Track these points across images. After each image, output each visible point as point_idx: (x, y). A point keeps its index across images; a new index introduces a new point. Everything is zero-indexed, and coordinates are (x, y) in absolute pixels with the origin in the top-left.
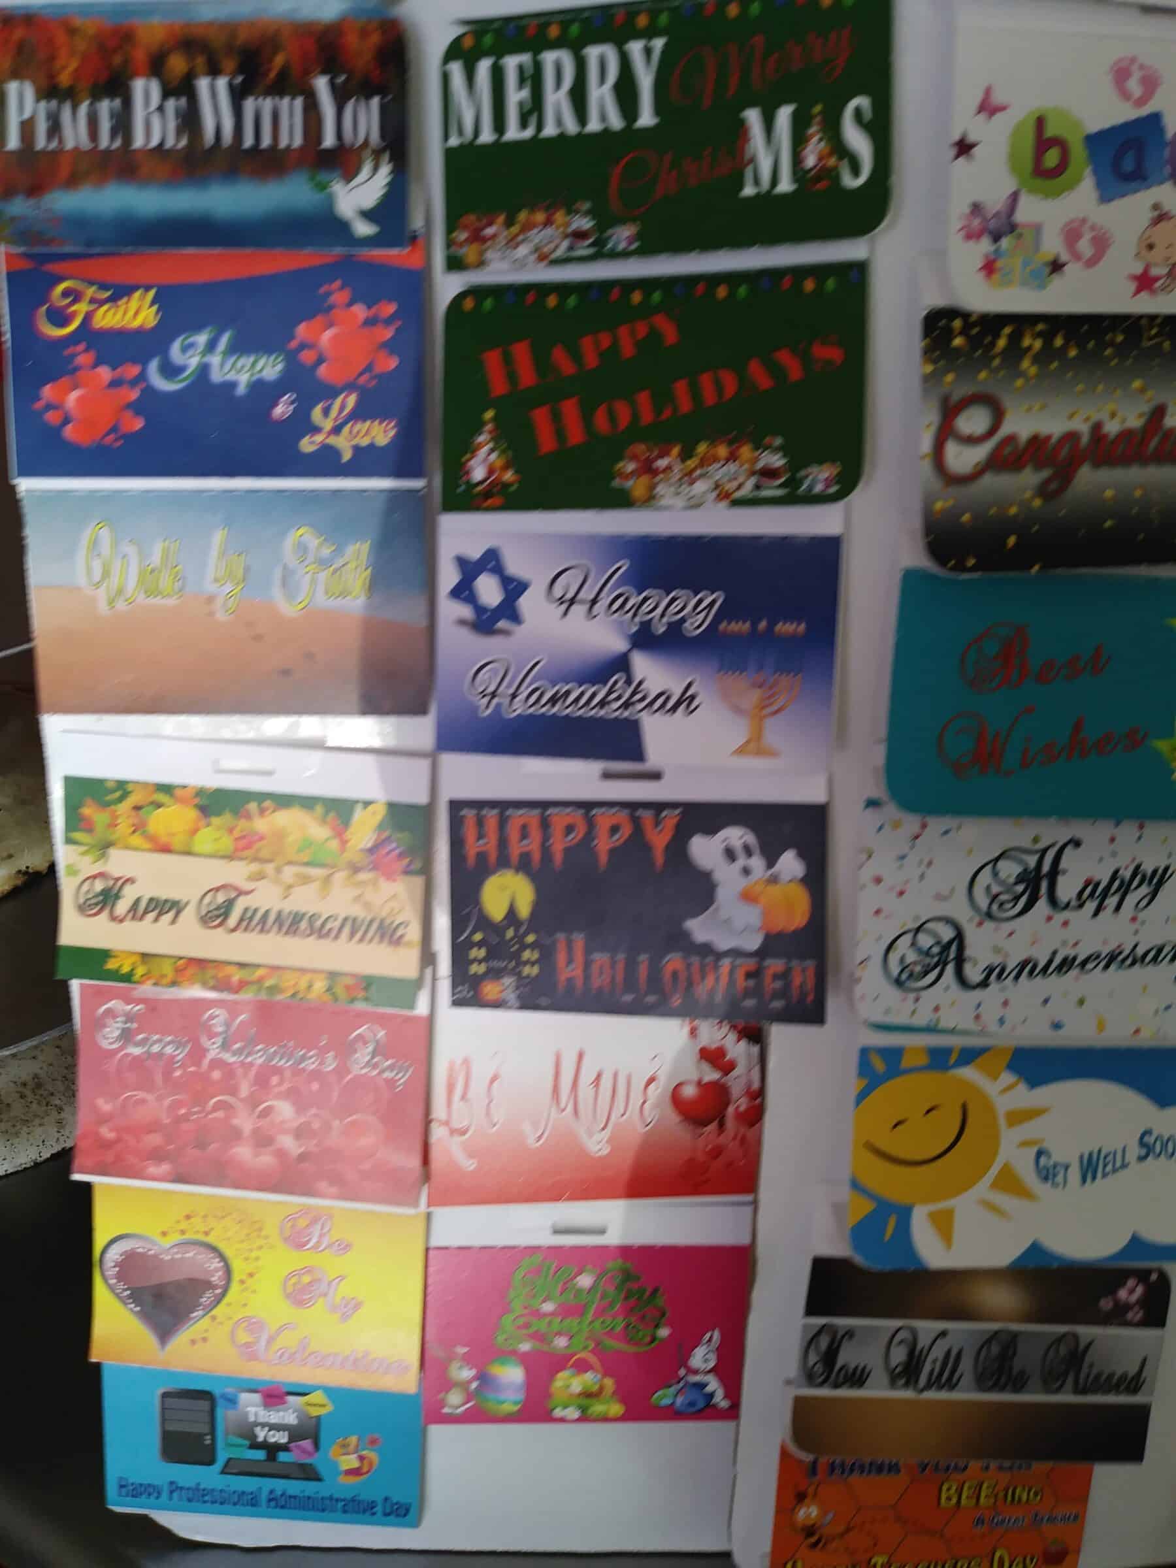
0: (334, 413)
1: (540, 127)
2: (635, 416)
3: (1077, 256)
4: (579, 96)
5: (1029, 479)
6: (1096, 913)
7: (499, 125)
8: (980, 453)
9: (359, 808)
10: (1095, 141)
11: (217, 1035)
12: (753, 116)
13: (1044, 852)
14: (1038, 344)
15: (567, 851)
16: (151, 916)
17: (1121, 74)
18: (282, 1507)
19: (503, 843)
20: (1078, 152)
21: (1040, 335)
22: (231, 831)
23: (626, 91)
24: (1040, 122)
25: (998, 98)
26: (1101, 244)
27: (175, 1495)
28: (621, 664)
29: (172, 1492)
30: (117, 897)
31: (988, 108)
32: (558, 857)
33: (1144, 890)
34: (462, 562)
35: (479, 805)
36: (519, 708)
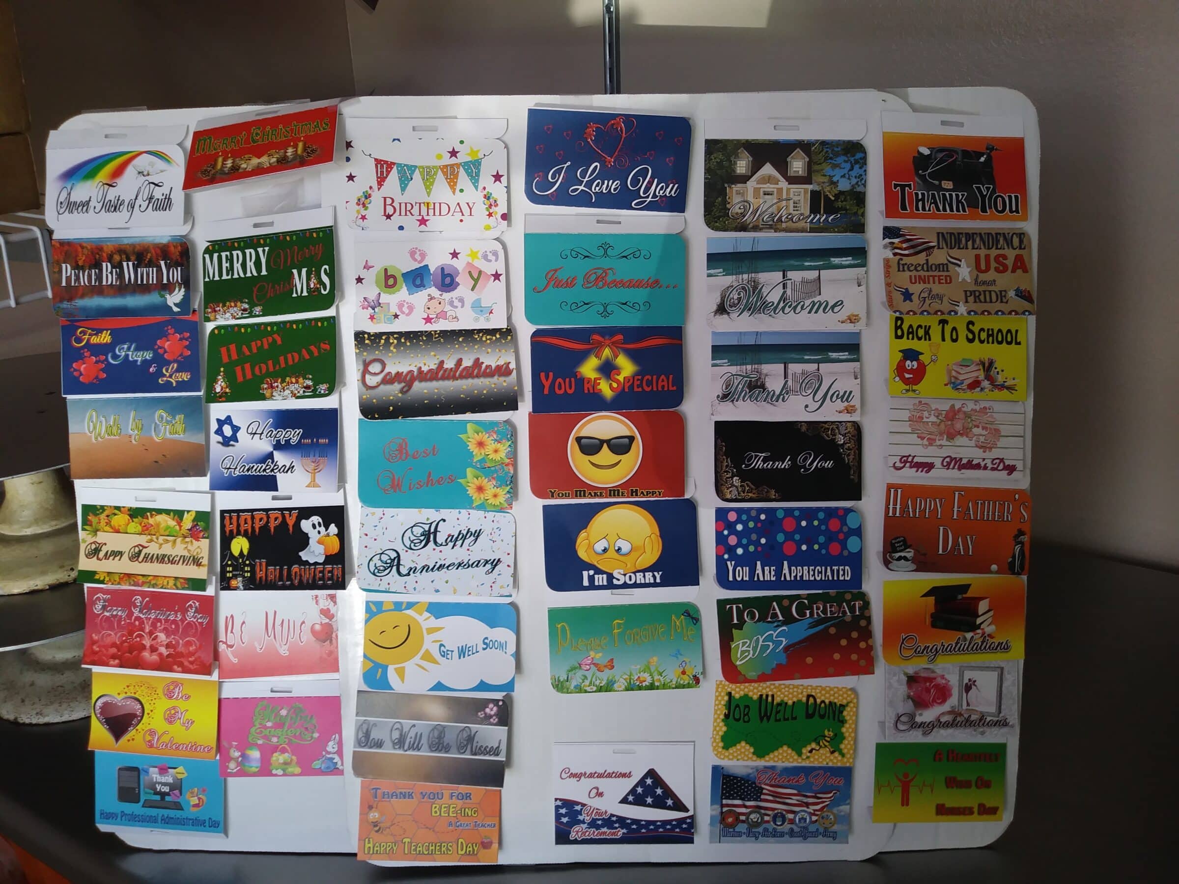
0: (169, 371)
1: (233, 275)
2: (268, 369)
3: (403, 313)
4: (244, 266)
5: (397, 387)
6: (453, 548)
7: (221, 275)
8: (379, 378)
9: (186, 513)
10: (404, 275)
11: (137, 606)
12: (295, 271)
13: (431, 523)
14: (395, 341)
15: (260, 528)
16: (111, 558)
17: (412, 254)
18: (167, 823)
19: (238, 525)
20: (400, 279)
21: (395, 338)
22: (141, 524)
23: (258, 264)
24: (386, 270)
25: (370, 264)
26: (411, 308)
27: (123, 818)
28: (270, 456)
29: (122, 816)
30: (100, 550)
31: (367, 267)
32: (257, 530)
33: (472, 538)
34: (218, 420)
35: (229, 511)
36: (237, 473)
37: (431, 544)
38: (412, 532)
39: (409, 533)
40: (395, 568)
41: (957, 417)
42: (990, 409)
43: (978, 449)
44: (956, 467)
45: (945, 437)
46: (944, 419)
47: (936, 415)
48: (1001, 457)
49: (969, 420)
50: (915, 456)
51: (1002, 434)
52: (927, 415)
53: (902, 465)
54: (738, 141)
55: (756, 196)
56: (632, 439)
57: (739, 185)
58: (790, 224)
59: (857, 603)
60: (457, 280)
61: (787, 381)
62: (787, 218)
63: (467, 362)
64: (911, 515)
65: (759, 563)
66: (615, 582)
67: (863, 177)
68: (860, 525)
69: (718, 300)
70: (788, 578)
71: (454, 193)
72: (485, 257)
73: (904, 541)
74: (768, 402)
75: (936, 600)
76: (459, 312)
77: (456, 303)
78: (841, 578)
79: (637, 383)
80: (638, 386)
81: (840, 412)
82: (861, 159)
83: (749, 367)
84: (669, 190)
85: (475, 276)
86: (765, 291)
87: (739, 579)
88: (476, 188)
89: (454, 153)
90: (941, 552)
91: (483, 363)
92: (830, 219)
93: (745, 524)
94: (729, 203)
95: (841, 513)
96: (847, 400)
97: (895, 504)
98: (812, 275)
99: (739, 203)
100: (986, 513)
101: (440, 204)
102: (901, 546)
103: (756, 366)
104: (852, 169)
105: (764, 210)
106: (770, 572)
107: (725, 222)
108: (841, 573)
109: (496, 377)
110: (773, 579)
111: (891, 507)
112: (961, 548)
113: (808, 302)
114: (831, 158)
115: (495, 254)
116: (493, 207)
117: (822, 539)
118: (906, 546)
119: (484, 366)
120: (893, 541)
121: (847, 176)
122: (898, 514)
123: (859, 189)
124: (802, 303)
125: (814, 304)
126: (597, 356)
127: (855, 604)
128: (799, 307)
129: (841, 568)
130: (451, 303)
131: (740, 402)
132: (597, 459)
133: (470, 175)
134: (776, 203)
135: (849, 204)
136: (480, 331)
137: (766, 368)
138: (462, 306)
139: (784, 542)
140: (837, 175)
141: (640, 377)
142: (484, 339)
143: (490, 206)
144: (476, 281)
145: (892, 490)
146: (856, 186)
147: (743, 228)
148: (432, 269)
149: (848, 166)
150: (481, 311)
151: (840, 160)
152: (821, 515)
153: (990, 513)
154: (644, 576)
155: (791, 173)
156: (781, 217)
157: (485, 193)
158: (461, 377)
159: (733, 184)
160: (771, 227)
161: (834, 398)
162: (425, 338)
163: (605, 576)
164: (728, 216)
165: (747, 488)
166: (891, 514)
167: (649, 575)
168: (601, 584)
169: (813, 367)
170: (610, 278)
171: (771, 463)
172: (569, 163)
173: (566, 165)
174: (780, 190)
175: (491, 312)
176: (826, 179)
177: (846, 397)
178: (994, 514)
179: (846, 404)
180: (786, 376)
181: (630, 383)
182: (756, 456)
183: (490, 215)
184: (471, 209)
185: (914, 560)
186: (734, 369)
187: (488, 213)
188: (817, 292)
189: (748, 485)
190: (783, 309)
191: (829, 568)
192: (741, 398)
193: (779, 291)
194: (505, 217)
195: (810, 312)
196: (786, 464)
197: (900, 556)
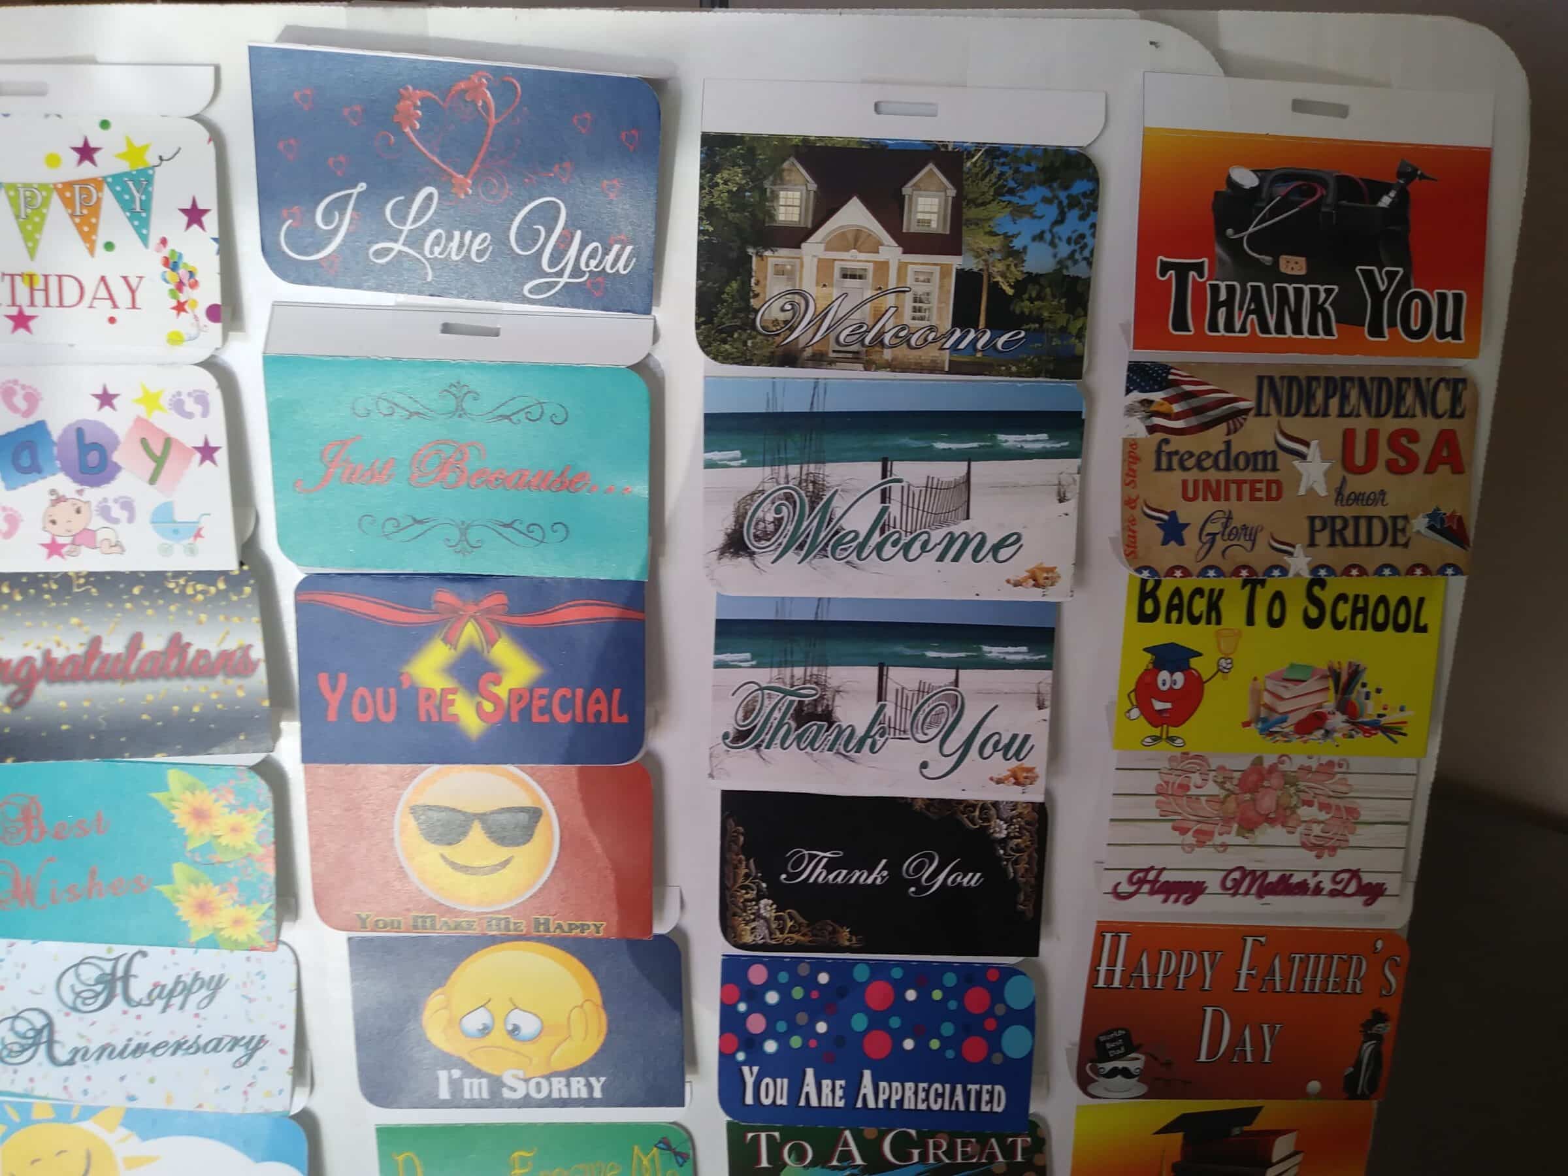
5: (1, 693)
6: (164, 1010)
17: (7, 393)
26: (13, 521)
37: (118, 1002)
38: (78, 976)
39: (69, 979)
40: (43, 1048)
41: (1266, 784)
42: (1340, 766)
43: (1303, 851)
44: (1254, 890)
45: (1235, 826)
46: (1237, 790)
47: (1220, 780)
48: (1354, 868)
49: (1292, 790)
50: (1164, 869)
51: (1362, 819)
52: (1199, 782)
53: (1132, 889)
54: (783, 139)
55: (824, 279)
56: (535, 814)
57: (783, 252)
58: (903, 352)
59: (1019, 1140)
60: (116, 457)
61: (882, 707)
62: (896, 336)
63: (154, 643)
64: (1146, 985)
65: (810, 1072)
66: (507, 1094)
67: (1088, 240)
68: (1033, 1003)
69: (729, 523)
70: (871, 1104)
71: (92, 251)
72: (178, 406)
73: (1127, 1038)
74: (838, 753)
75: (1185, 1138)
76: (124, 532)
77: (117, 511)
78: (985, 1108)
79: (538, 703)
80: (542, 711)
81: (999, 782)
82: (1084, 195)
83: (799, 671)
84: (610, 258)
85: (158, 449)
86: (839, 506)
87: (767, 1102)
88: (144, 239)
89: (86, 152)
90: (1203, 1058)
91: (189, 645)
92: (1000, 342)
93: (784, 991)
94: (756, 295)
95: (993, 976)
96: (1017, 754)
97: (1112, 962)
98: (953, 471)
99: (780, 295)
100: (1308, 979)
101: (60, 277)
102: (1118, 1048)
103: (815, 670)
104: (1060, 221)
105: (840, 315)
106: (833, 1091)
107: (745, 343)
108: (985, 1097)
109: (220, 678)
110: (840, 1104)
111: (1103, 968)
112: (1248, 1048)
113: (937, 535)
114: (1012, 192)
115: (201, 399)
116: (186, 289)
117: (948, 1029)
118: (1130, 1046)
119: (191, 653)
120: (1102, 1039)
121: (1048, 236)
122: (1116, 984)
123: (1077, 270)
124: (924, 537)
125: (952, 539)
126: (446, 640)
127: (1014, 1143)
128: (917, 546)
129: (986, 1087)
130: (105, 512)
131: (776, 750)
132: (459, 853)
133: (127, 206)
134: (871, 299)
135: (1050, 307)
136: (177, 575)
137: (837, 675)
138: (131, 519)
139: (866, 1031)
140: (1024, 232)
141: (545, 691)
142: (190, 591)
143: (180, 286)
144: (159, 462)
145: (1108, 936)
146: (1069, 263)
147: (789, 358)
148: (56, 431)
149: (1052, 212)
150: (176, 532)
151: (1033, 195)
152: (950, 979)
153: (1319, 979)
154: (568, 1085)
155: (910, 225)
156: (881, 333)
157: (166, 252)
158: (143, 674)
159: (766, 248)
160: (856, 358)
161: (988, 750)
162: (54, 587)
163: (484, 1081)
164: (754, 327)
165: (790, 924)
166: (1101, 984)
167: (578, 1084)
168: (476, 1096)
169: (941, 677)
170: (473, 463)
171: (844, 872)
172: (362, 186)
173: (355, 191)
174: (882, 267)
175: (198, 535)
176: (996, 243)
177: (1015, 747)
178: (1325, 980)
179: (1014, 763)
180: (881, 696)
181: (522, 705)
182: (812, 857)
183: (180, 307)
184: (133, 292)
185: (1143, 1076)
186: (764, 676)
187: (174, 303)
188: (961, 512)
189: (792, 918)
190: (879, 548)
191: (959, 1087)
192: (778, 741)
193: (873, 505)
194: (214, 313)
195: (941, 558)
196: (877, 876)
197: (1115, 1069)
